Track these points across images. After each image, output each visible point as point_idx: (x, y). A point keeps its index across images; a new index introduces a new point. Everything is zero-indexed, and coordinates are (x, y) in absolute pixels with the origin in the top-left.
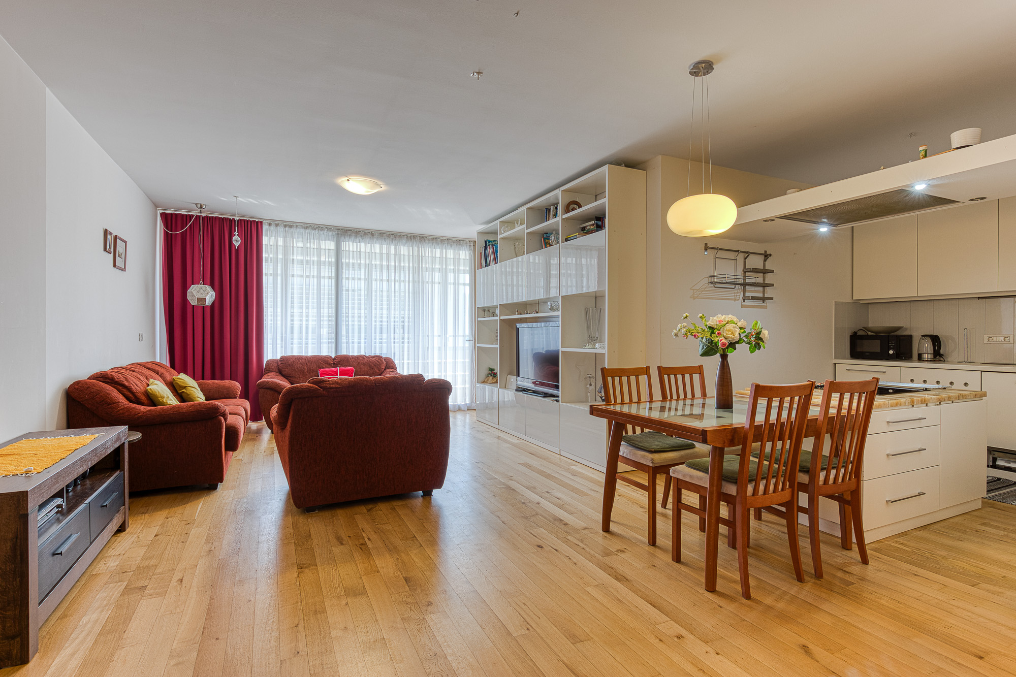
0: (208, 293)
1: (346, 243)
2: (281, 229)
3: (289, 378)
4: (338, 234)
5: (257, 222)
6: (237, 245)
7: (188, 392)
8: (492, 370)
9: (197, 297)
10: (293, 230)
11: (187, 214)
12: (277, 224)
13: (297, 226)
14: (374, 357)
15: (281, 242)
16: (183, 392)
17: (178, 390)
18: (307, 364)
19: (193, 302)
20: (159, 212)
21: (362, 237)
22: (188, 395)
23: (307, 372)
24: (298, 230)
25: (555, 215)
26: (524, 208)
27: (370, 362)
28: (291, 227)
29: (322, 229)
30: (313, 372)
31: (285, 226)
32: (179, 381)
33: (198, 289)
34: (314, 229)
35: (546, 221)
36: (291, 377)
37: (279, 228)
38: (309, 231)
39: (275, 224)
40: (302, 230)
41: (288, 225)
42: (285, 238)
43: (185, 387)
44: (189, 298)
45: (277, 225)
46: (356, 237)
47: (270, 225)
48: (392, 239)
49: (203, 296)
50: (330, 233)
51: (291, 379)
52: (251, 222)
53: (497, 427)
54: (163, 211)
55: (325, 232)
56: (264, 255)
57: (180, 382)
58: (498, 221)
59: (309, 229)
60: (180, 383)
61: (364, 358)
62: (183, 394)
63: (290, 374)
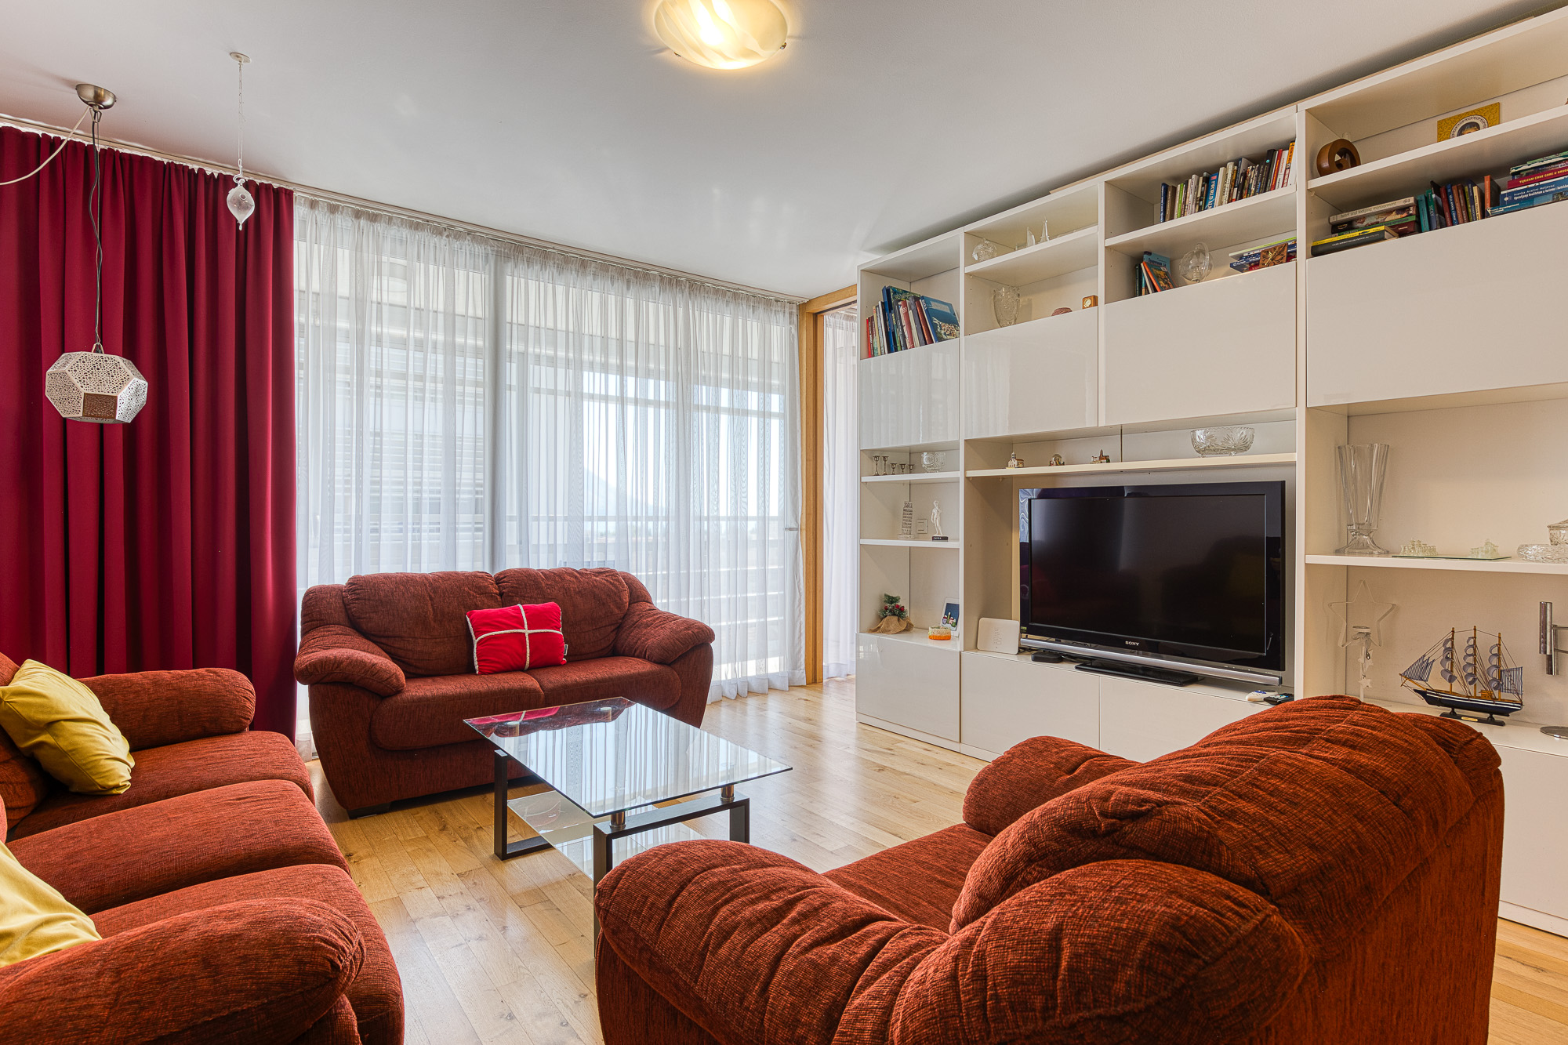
0: (124, 381)
1: (519, 283)
2: (344, 221)
4: (498, 254)
5: (280, 192)
6: (242, 217)
7: (63, 744)
8: (892, 600)
9: (83, 391)
10: (379, 227)
11: (40, 133)
12: (334, 204)
13: (390, 218)
14: (599, 573)
15: (345, 258)
16: (42, 744)
17: (15, 738)
18: (431, 599)
19: (72, 411)
21: (560, 269)
22: (64, 754)
23: (433, 621)
24: (394, 231)
25: (1203, 202)
26: (1098, 184)
27: (595, 586)
28: (373, 218)
29: (458, 236)
30: (449, 621)
31: (358, 214)
32: (23, 704)
33: (89, 365)
34: (438, 232)
35: (1164, 221)
37: (338, 217)
38: (424, 236)
39: (330, 203)
40: (405, 232)
41: (368, 212)
42: (357, 248)
43: (50, 726)
44: (51, 394)
45: (333, 209)
46: (544, 265)
47: (313, 205)
48: (628, 281)
49: (105, 390)
50: (479, 249)
53: (956, 747)
55: (467, 245)
57: (29, 705)
58: (960, 233)
59: (422, 230)
60: (24, 712)
61: (576, 577)
62: (41, 753)
63: (386, 633)
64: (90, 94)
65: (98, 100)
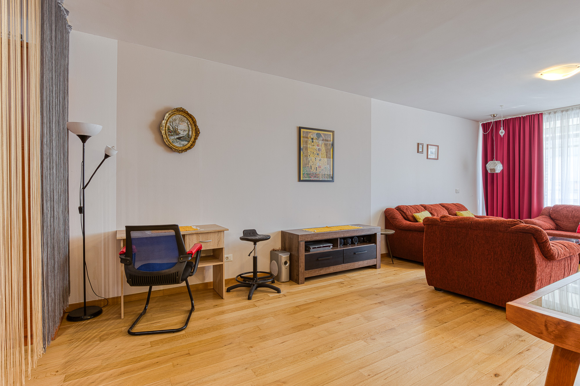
0: (496, 165)
2: (559, 115)
3: (556, 221)
5: (538, 115)
6: (502, 135)
9: (490, 168)
10: (569, 112)
15: (558, 123)
19: (489, 171)
20: (481, 124)
23: (571, 218)
24: (574, 112)
28: (567, 111)
30: (576, 218)
31: (562, 111)
33: (491, 163)
36: (557, 220)
37: (557, 114)
39: (554, 112)
41: (565, 110)
42: (562, 120)
44: (487, 169)
45: (555, 113)
47: (549, 114)
49: (493, 168)
51: (557, 221)
52: (534, 115)
54: (483, 123)
56: (544, 136)
63: (556, 218)
64: (492, 116)
65: (494, 116)
